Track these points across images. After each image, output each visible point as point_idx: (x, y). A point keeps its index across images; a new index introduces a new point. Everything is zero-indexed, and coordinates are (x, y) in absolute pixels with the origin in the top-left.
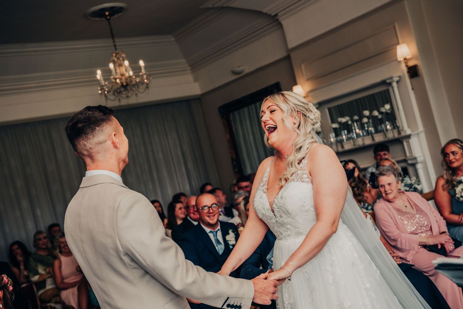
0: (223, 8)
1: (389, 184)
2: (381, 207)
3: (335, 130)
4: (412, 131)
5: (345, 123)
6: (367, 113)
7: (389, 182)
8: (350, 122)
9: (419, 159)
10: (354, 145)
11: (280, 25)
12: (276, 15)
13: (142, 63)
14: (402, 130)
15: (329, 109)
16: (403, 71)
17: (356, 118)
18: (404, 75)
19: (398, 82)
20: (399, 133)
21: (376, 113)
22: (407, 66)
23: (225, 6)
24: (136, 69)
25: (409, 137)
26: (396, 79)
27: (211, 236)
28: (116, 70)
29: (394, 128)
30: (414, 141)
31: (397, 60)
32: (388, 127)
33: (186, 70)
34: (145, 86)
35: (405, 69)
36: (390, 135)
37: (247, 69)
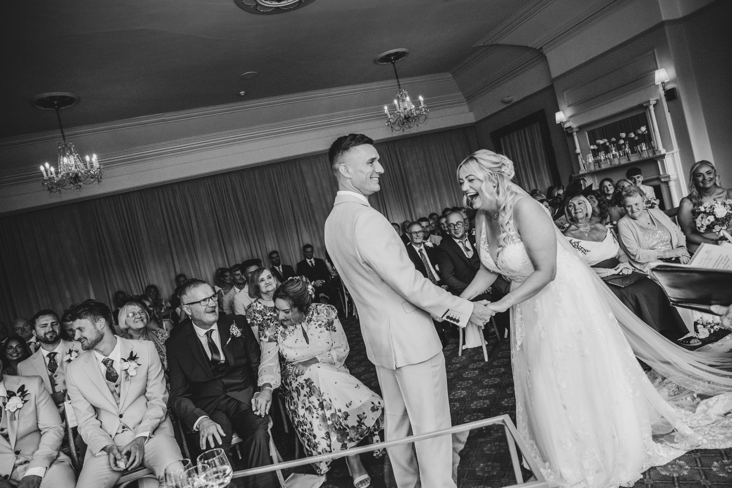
0: (492, 45)
1: (636, 204)
2: (625, 224)
3: (593, 150)
4: (667, 152)
5: (602, 144)
6: (623, 135)
7: (636, 202)
8: (608, 144)
9: (673, 177)
10: (611, 164)
11: (544, 58)
12: (541, 48)
13: (421, 98)
14: (657, 150)
15: (588, 132)
16: (660, 96)
17: (614, 139)
18: (661, 99)
19: (654, 106)
20: (654, 153)
21: (633, 135)
22: (664, 90)
23: (494, 43)
24: (417, 103)
25: (663, 156)
26: (653, 102)
27: (460, 245)
28: (399, 105)
29: (649, 149)
30: (668, 161)
31: (654, 84)
32: (644, 148)
33: (462, 102)
34: (423, 117)
35: (662, 93)
36: (645, 155)
37: (516, 99)
